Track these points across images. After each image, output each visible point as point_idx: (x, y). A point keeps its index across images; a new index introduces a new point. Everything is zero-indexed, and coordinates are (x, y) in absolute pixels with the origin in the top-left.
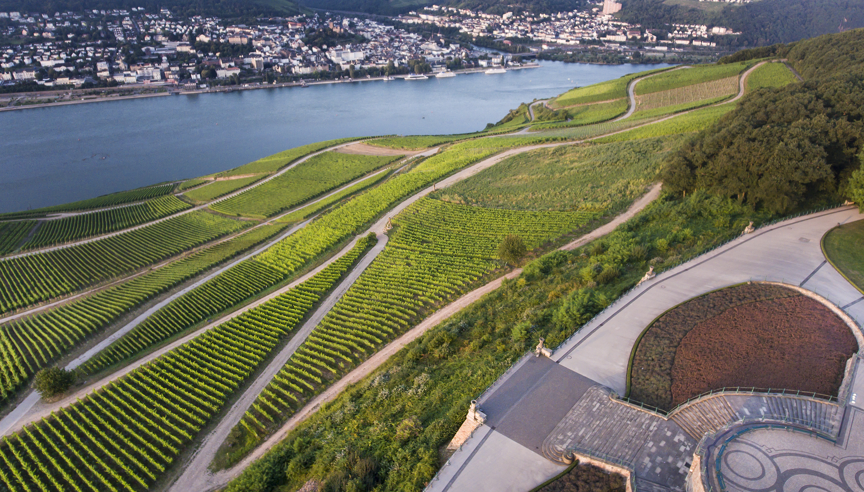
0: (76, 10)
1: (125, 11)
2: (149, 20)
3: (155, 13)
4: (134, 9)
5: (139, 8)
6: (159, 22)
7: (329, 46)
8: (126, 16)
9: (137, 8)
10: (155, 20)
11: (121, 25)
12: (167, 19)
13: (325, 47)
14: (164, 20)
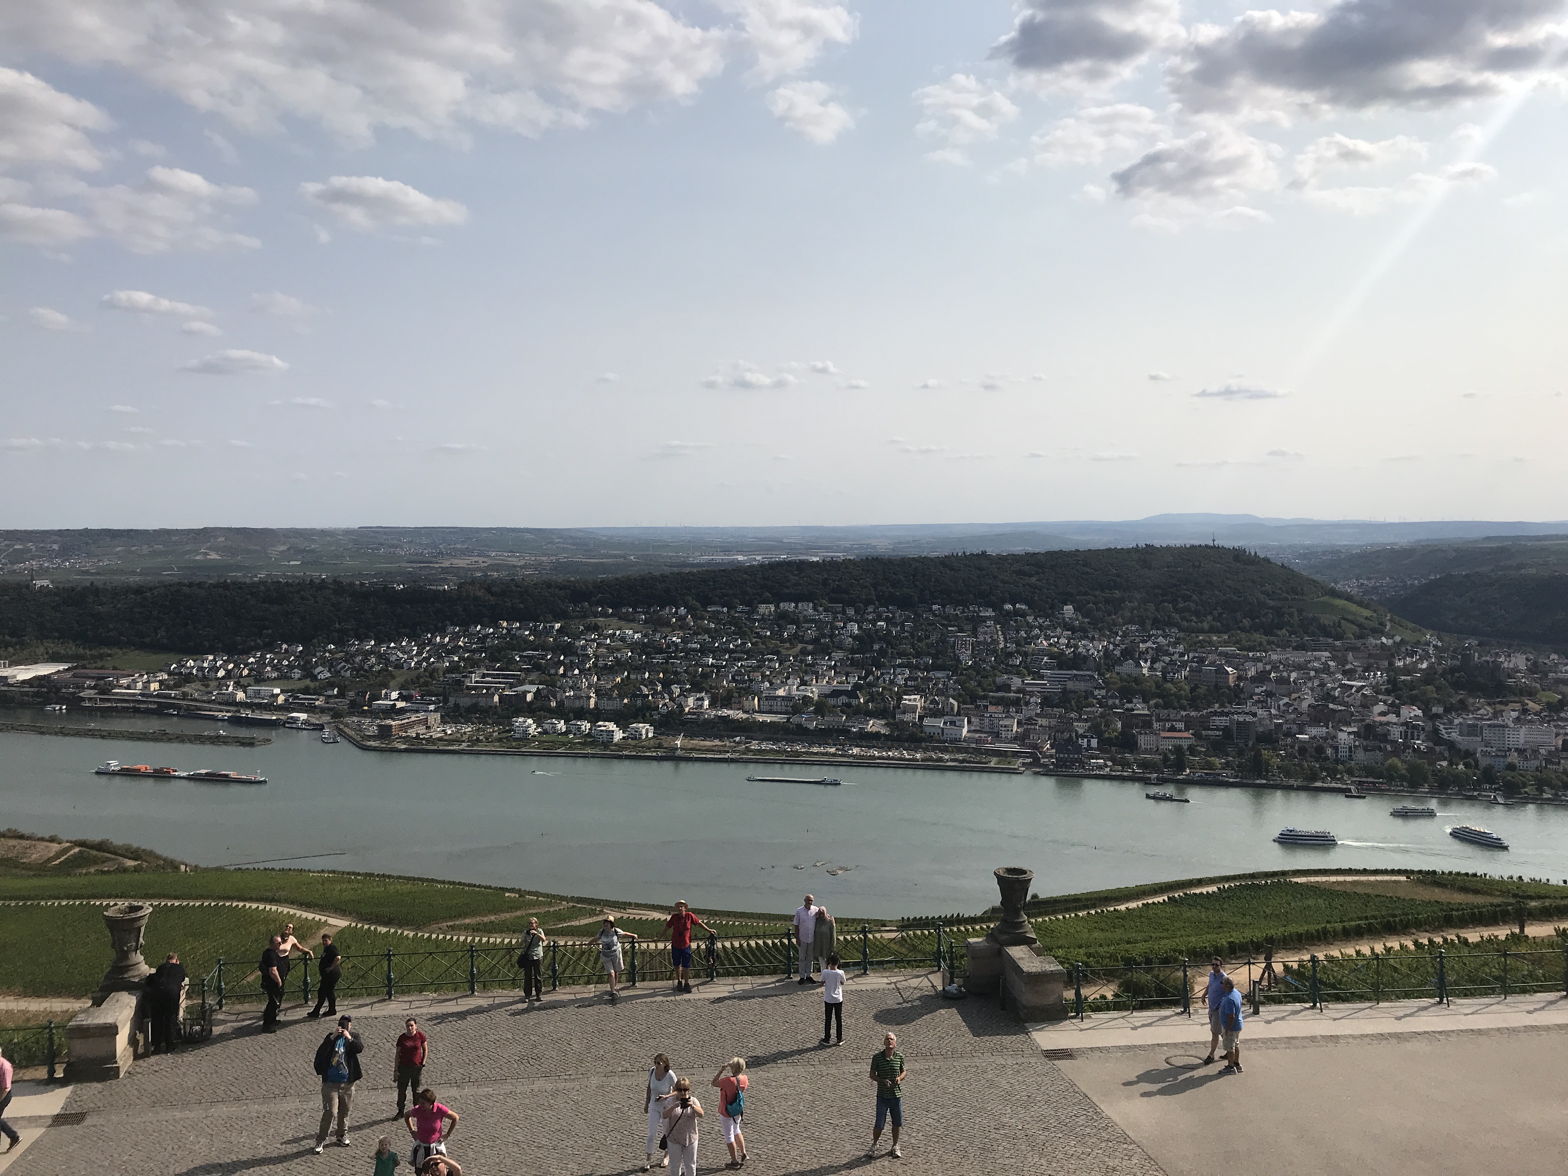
0: (904, 603)
1: (990, 610)
2: (1031, 627)
3: (1047, 616)
4: (1008, 607)
5: (1018, 606)
6: (1049, 632)
7: (1447, 710)
8: (989, 618)
9: (1014, 606)
10: (1040, 627)
11: (975, 634)
12: (1067, 626)
13: (1438, 709)
14: (1059, 630)
